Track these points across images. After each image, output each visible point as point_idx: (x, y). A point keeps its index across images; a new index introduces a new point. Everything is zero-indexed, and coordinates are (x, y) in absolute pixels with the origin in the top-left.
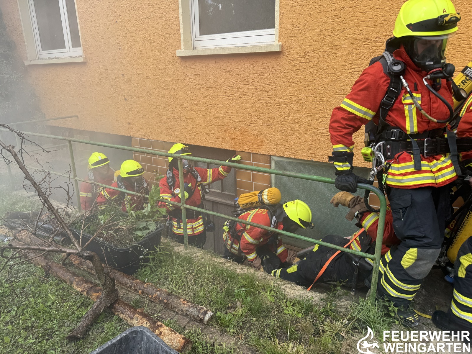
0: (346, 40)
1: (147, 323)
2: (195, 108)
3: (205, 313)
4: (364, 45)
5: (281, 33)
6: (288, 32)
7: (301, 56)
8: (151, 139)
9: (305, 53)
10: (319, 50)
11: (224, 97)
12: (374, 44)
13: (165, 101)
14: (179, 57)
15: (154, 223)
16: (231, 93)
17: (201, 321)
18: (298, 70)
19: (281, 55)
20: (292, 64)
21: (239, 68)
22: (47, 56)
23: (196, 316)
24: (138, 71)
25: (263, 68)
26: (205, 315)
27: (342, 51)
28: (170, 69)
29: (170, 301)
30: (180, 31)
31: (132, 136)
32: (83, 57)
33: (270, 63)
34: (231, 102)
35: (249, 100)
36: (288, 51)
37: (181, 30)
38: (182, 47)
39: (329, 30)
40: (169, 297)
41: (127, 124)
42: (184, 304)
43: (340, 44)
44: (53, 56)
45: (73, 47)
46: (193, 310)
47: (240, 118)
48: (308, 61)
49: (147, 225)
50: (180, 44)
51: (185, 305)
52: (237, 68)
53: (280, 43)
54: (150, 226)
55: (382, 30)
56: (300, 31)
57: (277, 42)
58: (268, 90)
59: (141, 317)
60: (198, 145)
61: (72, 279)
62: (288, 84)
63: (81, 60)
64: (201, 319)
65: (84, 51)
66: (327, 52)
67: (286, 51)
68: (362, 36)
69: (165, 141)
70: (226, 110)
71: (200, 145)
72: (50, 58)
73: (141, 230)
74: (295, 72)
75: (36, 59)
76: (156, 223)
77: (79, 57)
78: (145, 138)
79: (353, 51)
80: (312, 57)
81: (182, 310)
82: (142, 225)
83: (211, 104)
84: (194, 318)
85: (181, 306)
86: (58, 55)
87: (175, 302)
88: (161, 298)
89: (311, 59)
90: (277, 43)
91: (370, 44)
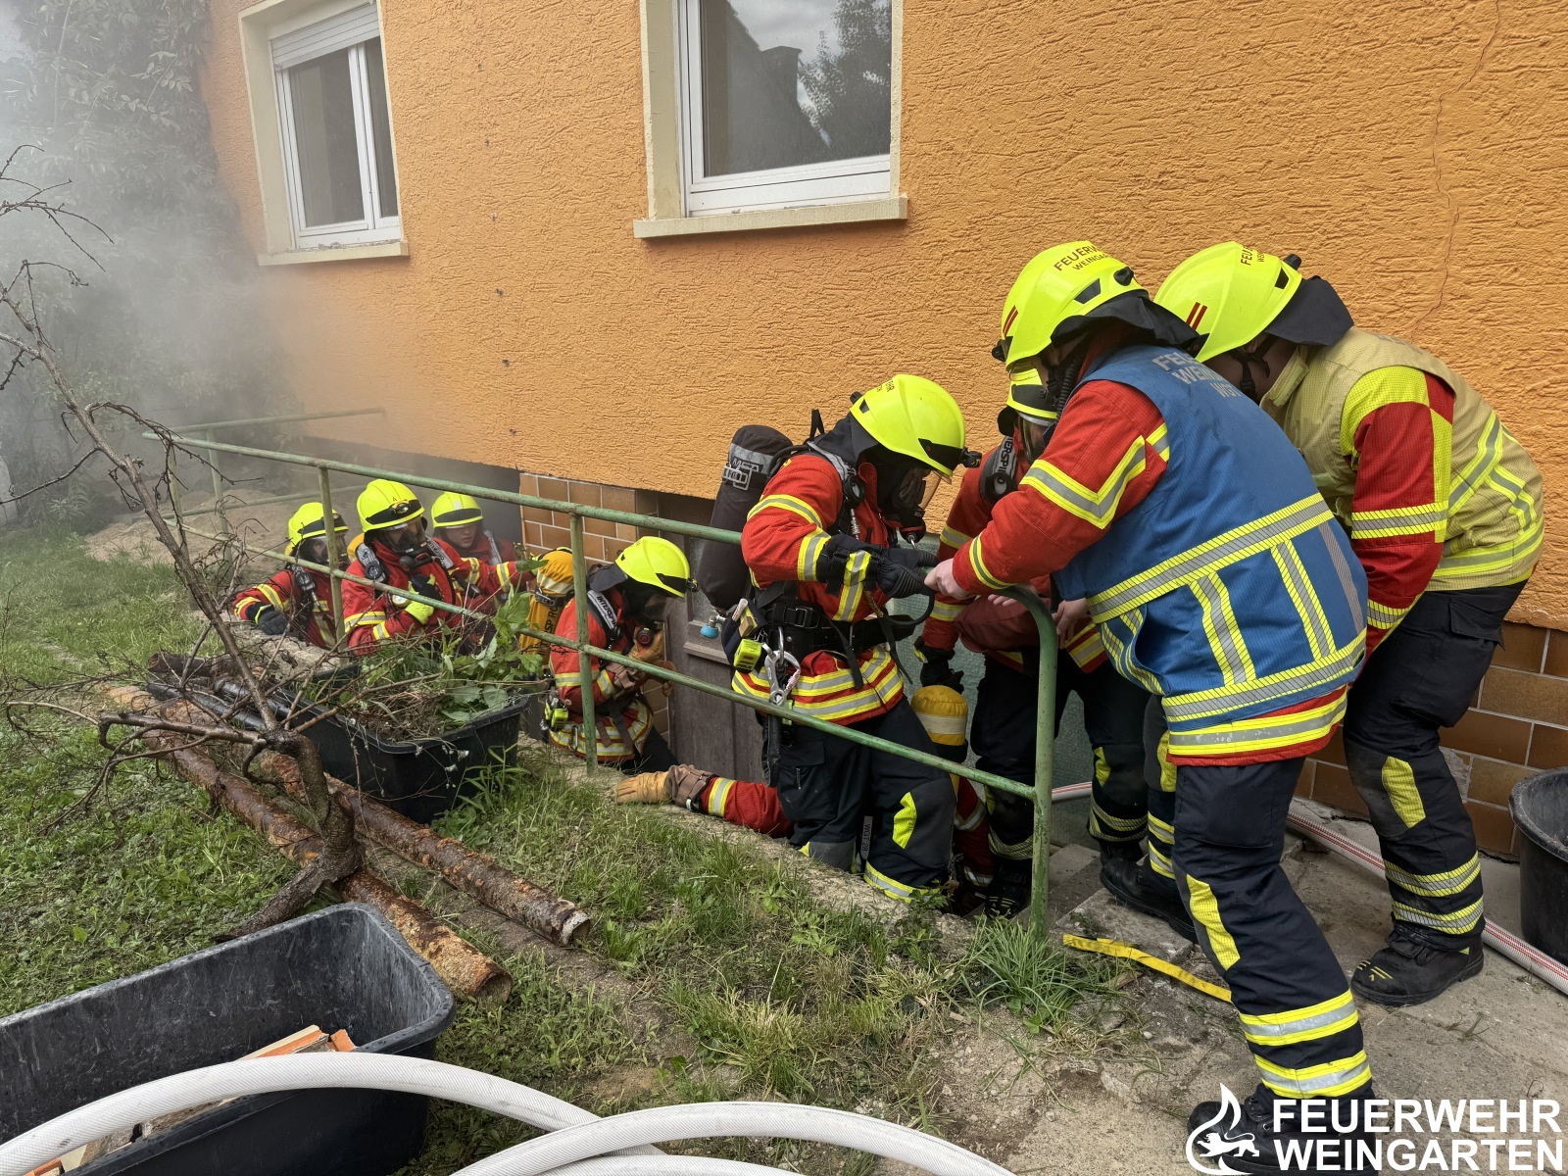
0: (1080, 183)
1: (411, 925)
2: (682, 386)
3: (569, 915)
4: (1129, 195)
5: (905, 166)
6: (925, 163)
7: (960, 233)
8: (569, 477)
9: (970, 223)
10: (1007, 214)
11: (757, 352)
12: (1157, 192)
13: (607, 366)
14: (644, 239)
15: (503, 691)
16: (775, 343)
17: (555, 934)
18: (951, 274)
19: (907, 230)
20: (935, 256)
21: (797, 269)
22: (314, 242)
23: (543, 923)
24: (538, 280)
25: (859, 267)
26: (566, 920)
27: (1069, 215)
28: (620, 274)
29: (492, 881)
30: (644, 165)
31: (521, 469)
32: (402, 244)
33: (880, 253)
34: (776, 366)
35: (823, 362)
36: (924, 217)
37: (649, 162)
38: (652, 212)
39: (1034, 155)
40: (491, 874)
41: (509, 433)
42: (521, 891)
43: (1065, 196)
44: (328, 241)
45: (383, 215)
46: (539, 908)
47: (798, 415)
48: (977, 245)
49: (482, 698)
50: (646, 202)
51: (524, 895)
52: (791, 268)
53: (905, 195)
54: (492, 698)
55: (1177, 151)
56: (957, 159)
57: (897, 193)
58: (873, 332)
59: (402, 911)
60: (689, 494)
61: (268, 818)
62: (926, 314)
63: (395, 251)
64: (554, 929)
65: (407, 226)
66: (1029, 219)
67: (920, 218)
68: (1121, 171)
69: (603, 482)
70: (762, 390)
71: (695, 495)
72: (322, 247)
73: (465, 708)
74: (943, 280)
75: (288, 251)
76: (509, 692)
77: (392, 242)
78: (552, 473)
79: (1101, 214)
80: (989, 233)
81: (514, 906)
82: (470, 694)
83: (723, 373)
84: (540, 927)
85: (514, 897)
86: (342, 239)
87: (500, 887)
88: (469, 876)
89: (985, 239)
90: (896, 195)
91: (1143, 192)
